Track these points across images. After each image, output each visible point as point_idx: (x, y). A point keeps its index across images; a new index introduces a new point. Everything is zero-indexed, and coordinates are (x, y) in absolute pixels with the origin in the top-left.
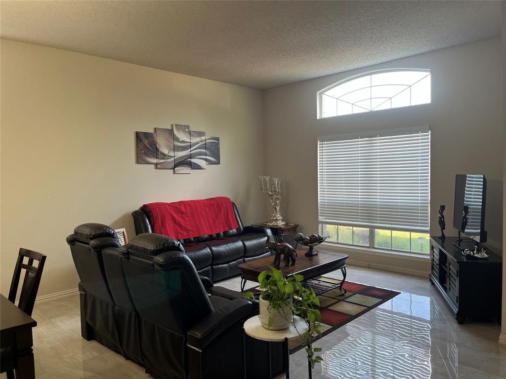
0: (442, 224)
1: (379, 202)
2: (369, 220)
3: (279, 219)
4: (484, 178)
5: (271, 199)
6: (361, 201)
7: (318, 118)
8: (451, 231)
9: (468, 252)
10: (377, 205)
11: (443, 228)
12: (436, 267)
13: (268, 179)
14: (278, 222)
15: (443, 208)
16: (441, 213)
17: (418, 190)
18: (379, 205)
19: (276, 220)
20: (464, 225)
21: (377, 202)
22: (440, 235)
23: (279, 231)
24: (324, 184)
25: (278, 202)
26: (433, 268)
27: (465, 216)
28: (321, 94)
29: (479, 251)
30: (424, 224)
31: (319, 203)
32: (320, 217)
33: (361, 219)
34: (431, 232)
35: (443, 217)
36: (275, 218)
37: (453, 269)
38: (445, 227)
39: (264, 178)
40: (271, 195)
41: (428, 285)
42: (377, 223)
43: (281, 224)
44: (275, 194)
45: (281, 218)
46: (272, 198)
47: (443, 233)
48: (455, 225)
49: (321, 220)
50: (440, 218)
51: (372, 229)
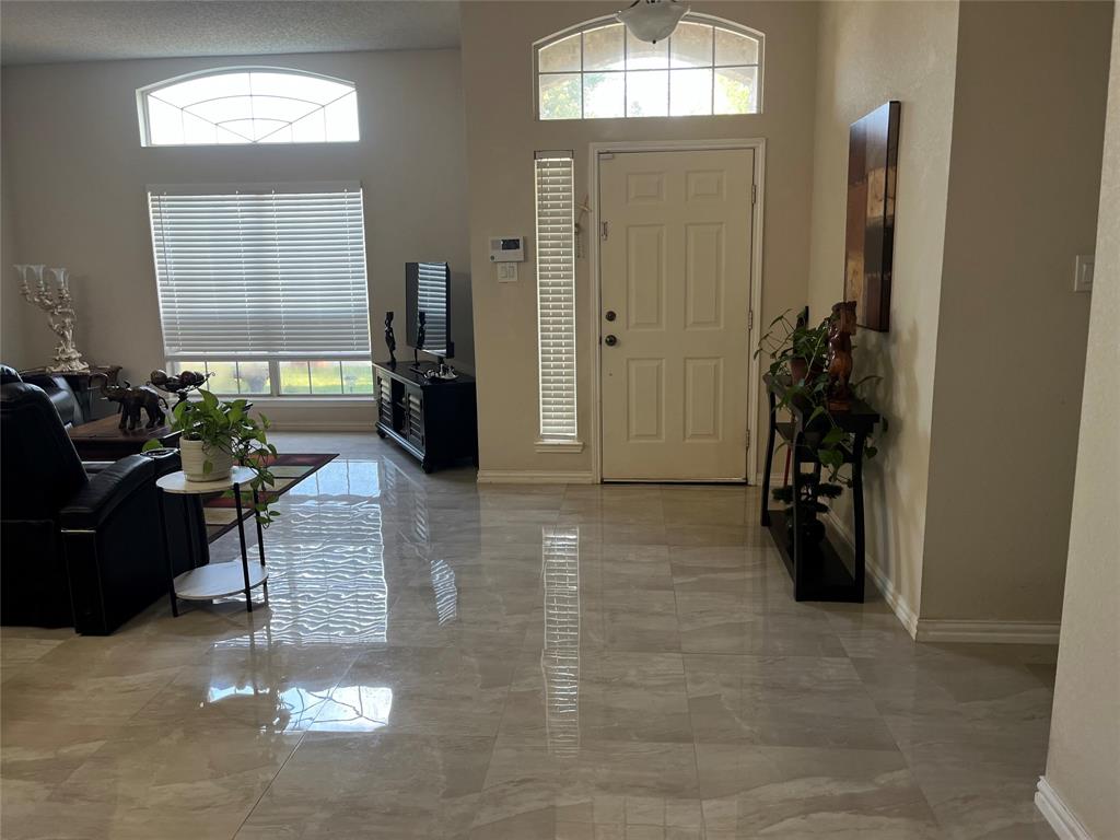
0: (391, 341)
1: (284, 312)
2: (268, 346)
3: (74, 356)
4: (447, 270)
5: (49, 315)
6: (250, 312)
7: (143, 145)
8: (403, 353)
9: (432, 374)
10: (280, 318)
11: (392, 348)
12: (387, 409)
13: (41, 271)
14: (74, 364)
15: (390, 316)
16: (389, 325)
17: (349, 289)
18: (285, 318)
19: (69, 360)
20: (420, 343)
21: (280, 312)
22: (389, 359)
23: (82, 381)
24: (171, 282)
25: (68, 320)
26: (381, 413)
27: (421, 328)
28: (145, 94)
29: (445, 370)
30: (362, 346)
31: (162, 321)
32: (166, 348)
33: (252, 345)
34: (373, 358)
35: (391, 330)
36: (64, 357)
37: (415, 401)
38: (396, 346)
39: (29, 270)
40: (50, 307)
41: (376, 439)
42: (282, 350)
43: (79, 367)
44: (61, 304)
45: (79, 355)
46: (53, 313)
47: (392, 355)
48: (409, 342)
49: (170, 354)
50: (388, 333)
51: (274, 362)
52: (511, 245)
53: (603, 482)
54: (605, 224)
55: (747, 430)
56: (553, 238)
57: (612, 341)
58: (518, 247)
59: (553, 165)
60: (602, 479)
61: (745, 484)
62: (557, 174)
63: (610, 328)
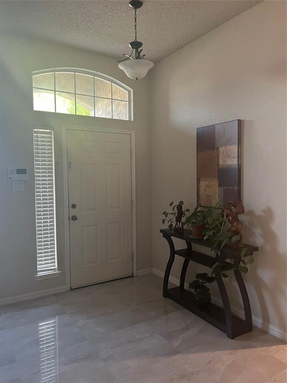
52: (21, 171)
53: (71, 289)
54: (70, 163)
55: (132, 252)
56: (42, 169)
57: (74, 218)
58: (26, 173)
59: (42, 133)
60: (71, 288)
61: (132, 276)
62: (44, 137)
63: (74, 212)
